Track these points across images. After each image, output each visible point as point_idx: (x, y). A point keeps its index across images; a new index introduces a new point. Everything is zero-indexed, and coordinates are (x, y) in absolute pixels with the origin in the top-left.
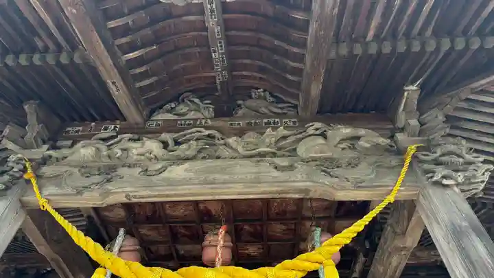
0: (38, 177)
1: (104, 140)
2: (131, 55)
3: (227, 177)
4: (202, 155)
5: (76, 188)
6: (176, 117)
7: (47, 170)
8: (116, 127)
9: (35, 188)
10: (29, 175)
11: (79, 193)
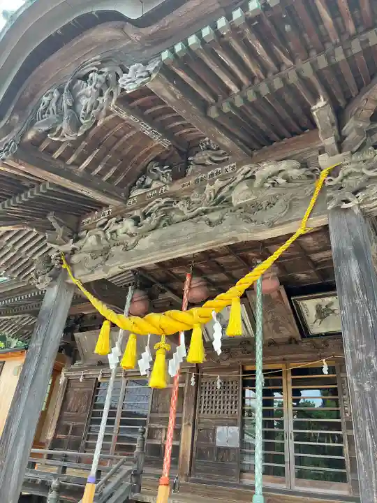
0: (70, 264)
1: (102, 226)
2: (85, 164)
3: (174, 241)
4: (163, 222)
5: (90, 269)
6: (145, 190)
7: (75, 259)
8: (109, 212)
9: (70, 274)
10: (64, 266)
11: (93, 272)
